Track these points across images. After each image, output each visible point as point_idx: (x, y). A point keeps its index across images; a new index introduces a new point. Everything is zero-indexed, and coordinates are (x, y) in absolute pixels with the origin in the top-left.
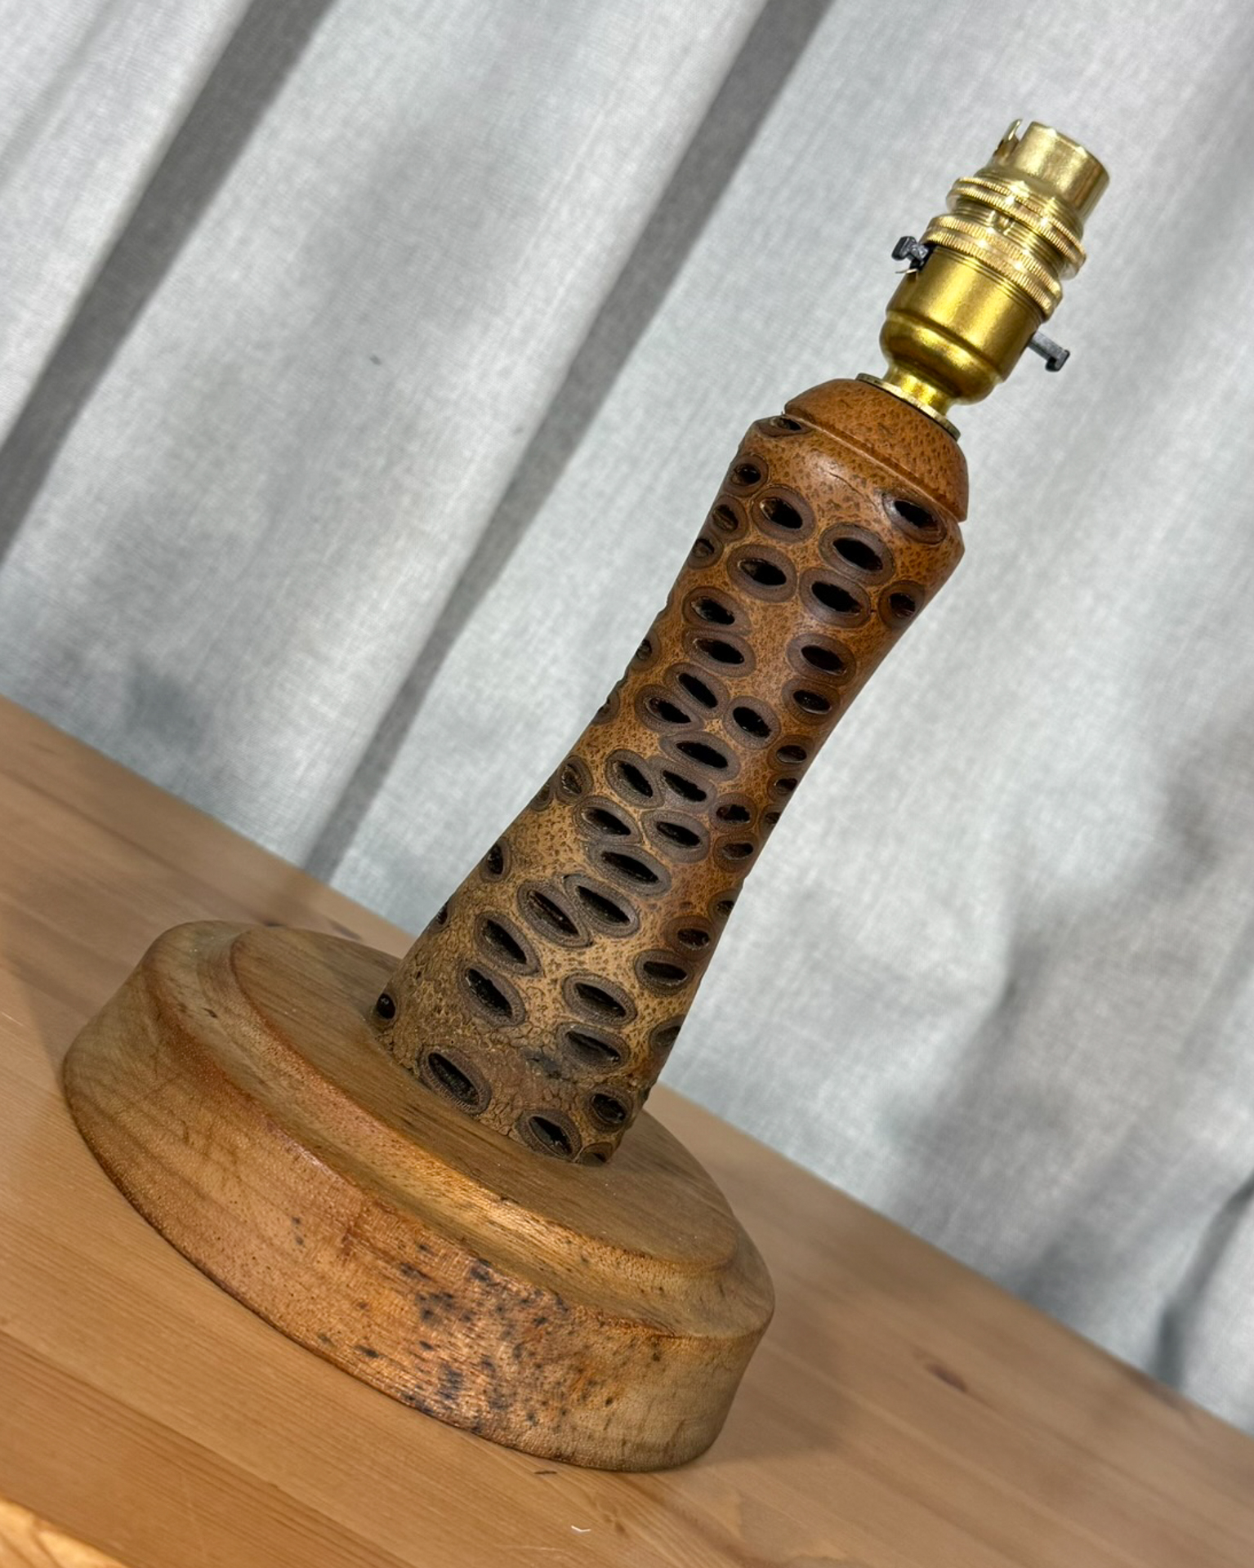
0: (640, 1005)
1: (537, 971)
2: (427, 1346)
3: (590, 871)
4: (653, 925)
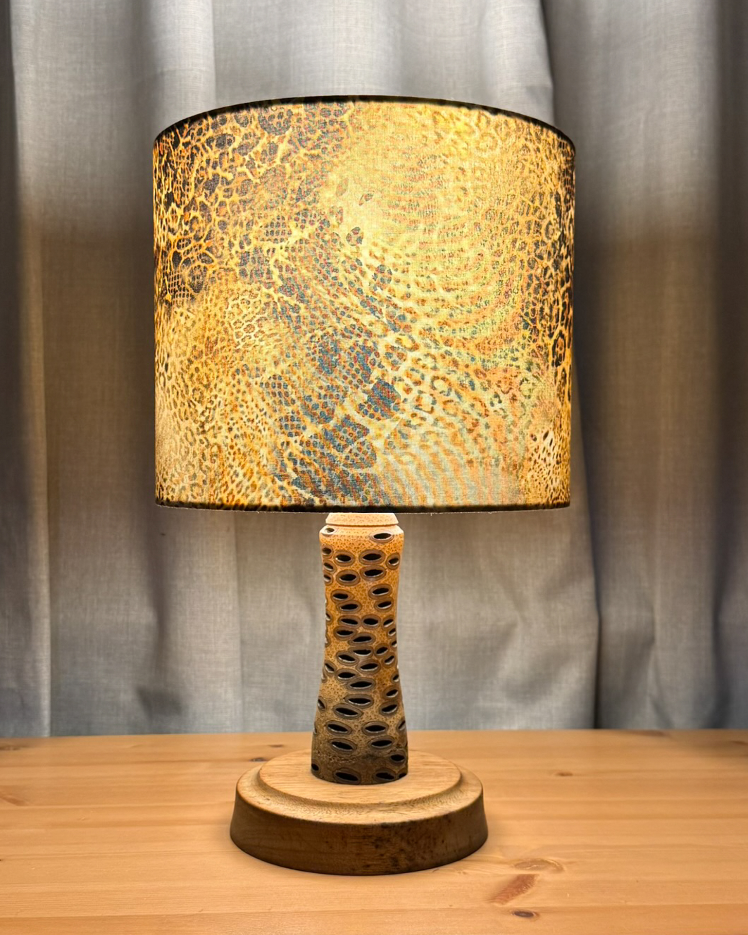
0: (388, 722)
1: (352, 731)
2: (382, 855)
3: (350, 693)
4: (378, 697)
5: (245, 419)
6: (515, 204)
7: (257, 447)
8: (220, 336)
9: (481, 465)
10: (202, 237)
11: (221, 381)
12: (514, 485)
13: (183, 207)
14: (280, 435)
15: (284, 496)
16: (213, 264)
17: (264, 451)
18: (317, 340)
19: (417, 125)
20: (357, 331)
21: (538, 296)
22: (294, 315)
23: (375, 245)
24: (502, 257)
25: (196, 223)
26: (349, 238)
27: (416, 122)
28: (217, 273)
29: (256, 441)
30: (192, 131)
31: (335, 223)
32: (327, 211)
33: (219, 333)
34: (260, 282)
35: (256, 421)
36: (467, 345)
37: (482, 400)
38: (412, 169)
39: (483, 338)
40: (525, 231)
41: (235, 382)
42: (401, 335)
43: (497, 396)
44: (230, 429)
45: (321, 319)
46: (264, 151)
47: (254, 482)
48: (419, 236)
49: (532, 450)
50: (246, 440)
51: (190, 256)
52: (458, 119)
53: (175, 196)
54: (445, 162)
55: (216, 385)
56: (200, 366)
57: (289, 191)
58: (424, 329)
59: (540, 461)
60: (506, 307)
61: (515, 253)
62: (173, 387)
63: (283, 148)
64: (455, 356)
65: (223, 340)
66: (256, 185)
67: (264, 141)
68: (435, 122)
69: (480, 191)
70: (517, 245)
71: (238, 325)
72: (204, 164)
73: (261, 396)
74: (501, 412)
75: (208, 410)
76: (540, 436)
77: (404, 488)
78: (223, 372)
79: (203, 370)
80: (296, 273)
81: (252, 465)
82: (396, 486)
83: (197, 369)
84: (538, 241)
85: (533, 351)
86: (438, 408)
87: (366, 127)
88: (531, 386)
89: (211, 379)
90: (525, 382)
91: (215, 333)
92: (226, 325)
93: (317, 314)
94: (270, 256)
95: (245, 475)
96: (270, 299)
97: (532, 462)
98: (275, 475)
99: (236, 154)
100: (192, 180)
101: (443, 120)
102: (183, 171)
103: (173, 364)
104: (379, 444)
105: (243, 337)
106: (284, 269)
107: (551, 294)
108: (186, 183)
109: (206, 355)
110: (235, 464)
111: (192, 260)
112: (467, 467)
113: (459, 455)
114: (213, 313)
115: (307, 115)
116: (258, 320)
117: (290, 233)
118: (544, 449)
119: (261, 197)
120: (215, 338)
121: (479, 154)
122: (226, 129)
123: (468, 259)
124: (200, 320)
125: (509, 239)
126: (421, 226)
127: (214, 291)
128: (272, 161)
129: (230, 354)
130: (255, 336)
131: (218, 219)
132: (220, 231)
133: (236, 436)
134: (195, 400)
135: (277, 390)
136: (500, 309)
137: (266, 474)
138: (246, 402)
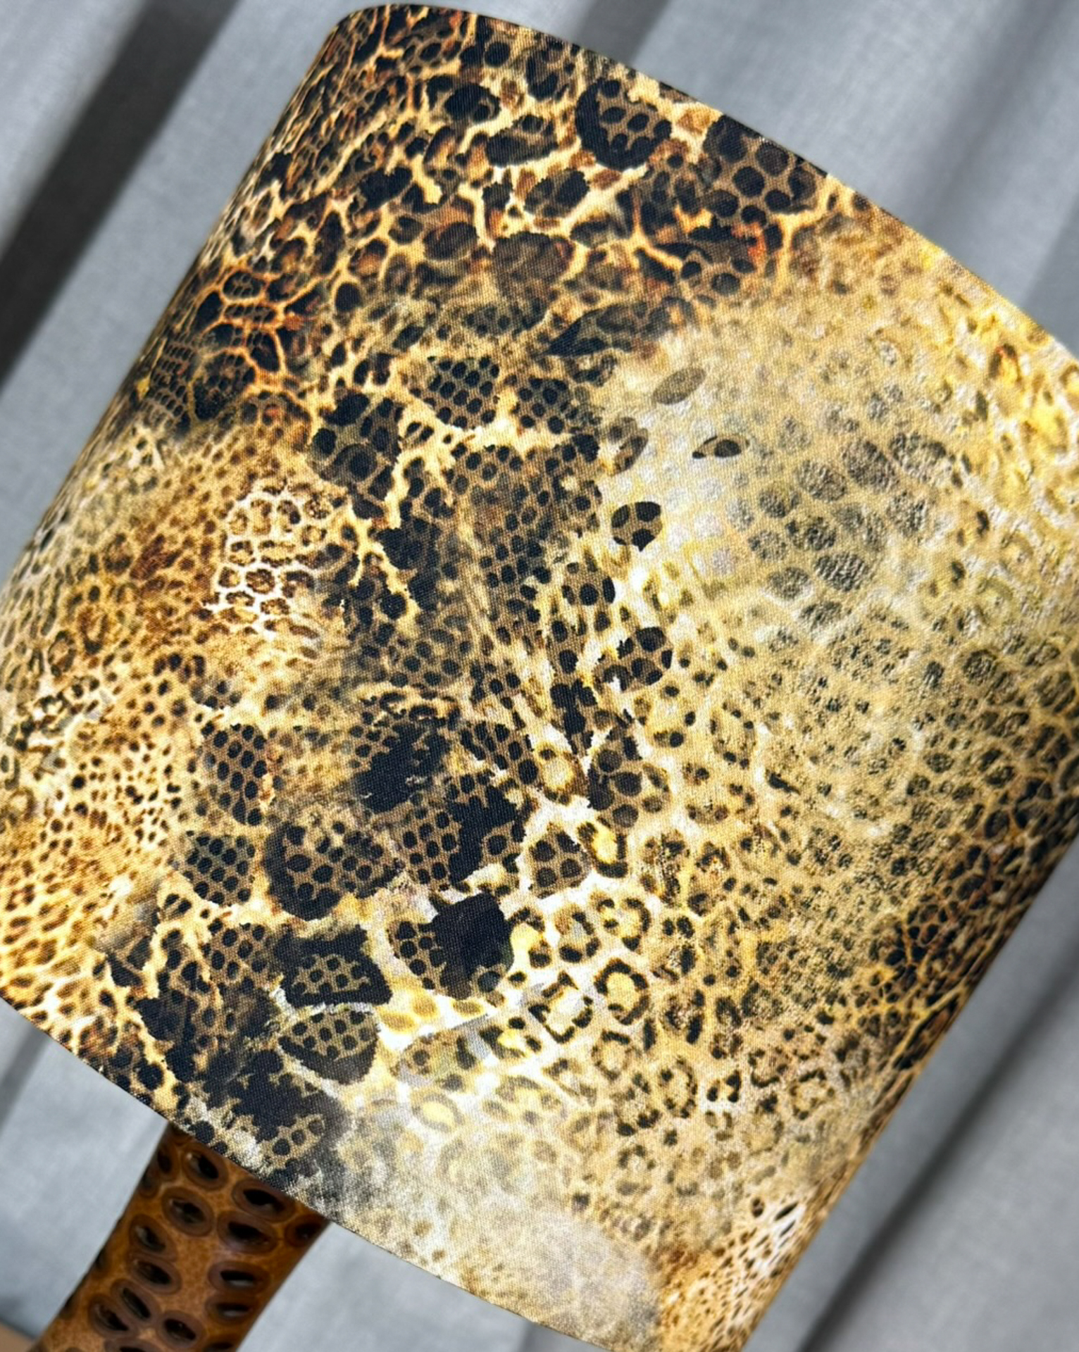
5: (124, 783)
6: (1045, 672)
7: (109, 867)
8: (187, 553)
9: (603, 1219)
10: (286, 296)
11: (127, 658)
12: (648, 1296)
13: (290, 201)
14: (178, 875)
15: (99, 1023)
16: (271, 375)
17: (122, 887)
18: (398, 711)
19: (948, 349)
20: (503, 749)
21: (962, 903)
22: (380, 617)
23: (674, 574)
24: (945, 776)
25: (293, 255)
26: (620, 517)
27: (951, 341)
28: (269, 401)
29: (117, 849)
30: (415, 40)
31: (610, 464)
32: (607, 420)
33: (189, 543)
34: (352, 490)
35: (145, 805)
36: (740, 933)
37: (697, 1076)
38: (871, 448)
39: (785, 937)
40: (1030, 745)
41: (155, 682)
42: (602, 820)
43: (734, 1080)
44: (78, 783)
45: (437, 668)
46: (546, 184)
47: (54, 942)
48: (789, 612)
49: (736, 1234)
50: (98, 835)
51: (237, 322)
52: (1048, 396)
53: (291, 169)
54: (957, 480)
55: (110, 659)
56: (105, 590)
57: (548, 316)
58: (664, 838)
59: (739, 1264)
60: (881, 894)
61: (977, 781)
62: (30, 594)
63: (598, 201)
64: (696, 942)
65: (187, 565)
66: (480, 253)
67: (561, 158)
68: (995, 366)
69: (991, 597)
70: (993, 768)
71: (241, 554)
72: (393, 131)
73: (191, 755)
74: (722, 1124)
75: (59, 704)
76: (772, 1208)
77: (390, 1177)
78: (144, 641)
79: (106, 605)
80: (442, 523)
81: (75, 898)
82: (378, 1164)
83: (95, 593)
84: (1039, 782)
85: (876, 1019)
86: (585, 1040)
87: (824, 276)
88: (822, 1093)
89: (110, 636)
90: (817, 1080)
91: (181, 538)
92: (215, 537)
93: (439, 650)
94: (410, 440)
95: (45, 910)
96: (349, 545)
97: (721, 1261)
98: (111, 959)
99: (479, 152)
100: (346, 152)
101: (1013, 375)
102: (341, 120)
103: (60, 544)
104: (393, 1042)
105: (233, 590)
106: (422, 496)
107: (990, 910)
108: (330, 151)
109: (134, 575)
110: (42, 870)
111: (234, 336)
112: (568, 1209)
113: (566, 1173)
114: (202, 489)
115: (701, 161)
116: (291, 576)
117: (488, 418)
118: (765, 1239)
119: (475, 286)
120: (174, 548)
121: (1045, 507)
122: (493, 78)
123: (867, 737)
124: (168, 484)
125: (984, 742)
126: (808, 596)
127: (236, 439)
128: (552, 214)
129: (183, 609)
130: (264, 607)
131: (346, 277)
132: (333, 308)
133: (81, 808)
134: (50, 660)
135: (235, 766)
136: (864, 892)
137: (91, 943)
138: (150, 746)
